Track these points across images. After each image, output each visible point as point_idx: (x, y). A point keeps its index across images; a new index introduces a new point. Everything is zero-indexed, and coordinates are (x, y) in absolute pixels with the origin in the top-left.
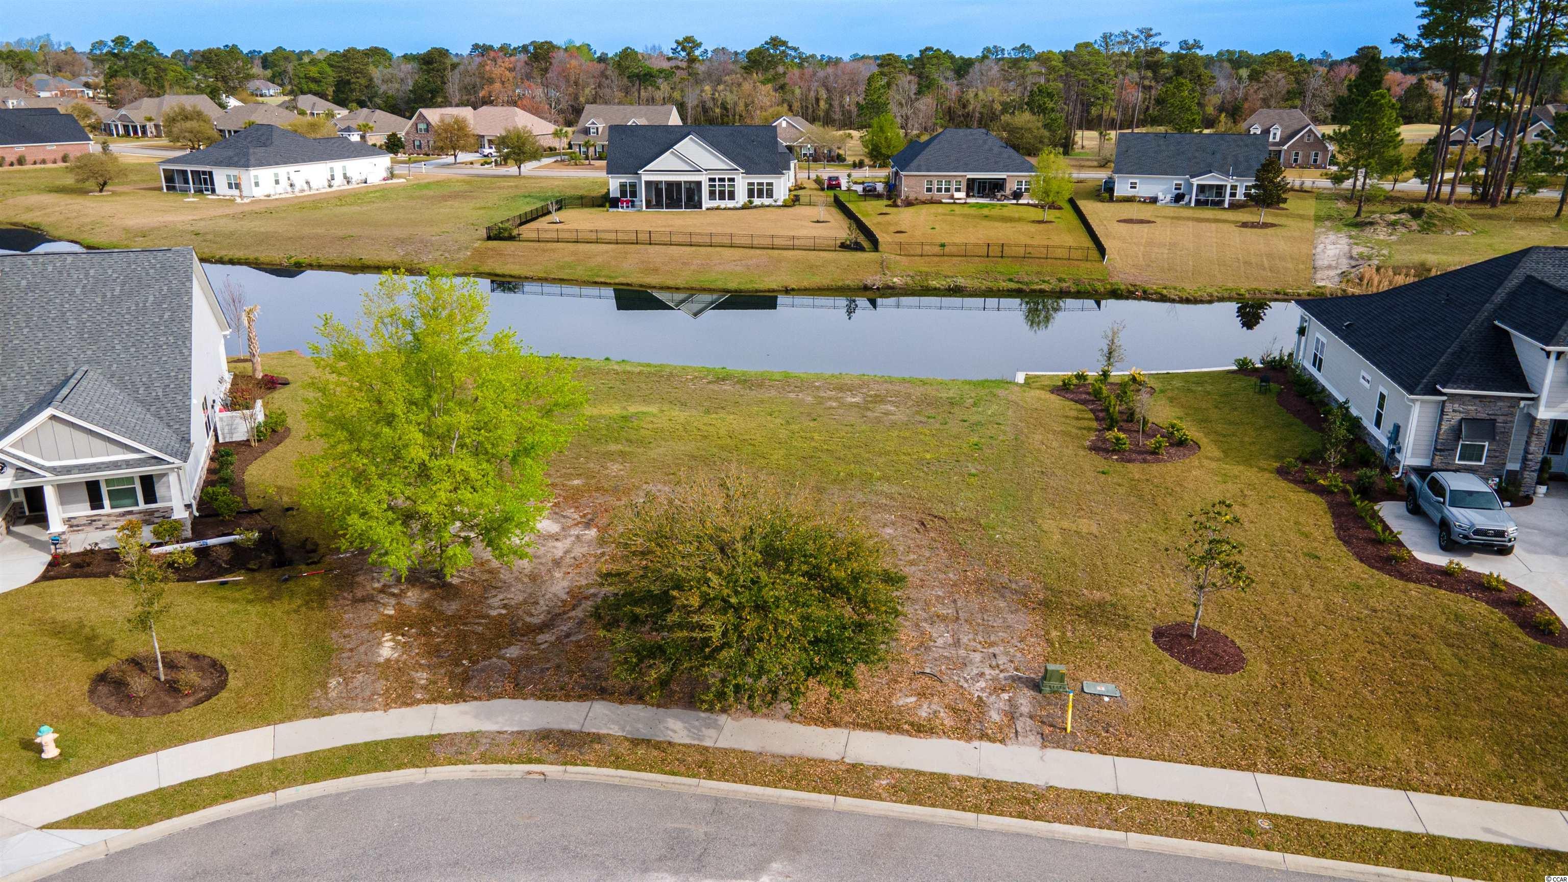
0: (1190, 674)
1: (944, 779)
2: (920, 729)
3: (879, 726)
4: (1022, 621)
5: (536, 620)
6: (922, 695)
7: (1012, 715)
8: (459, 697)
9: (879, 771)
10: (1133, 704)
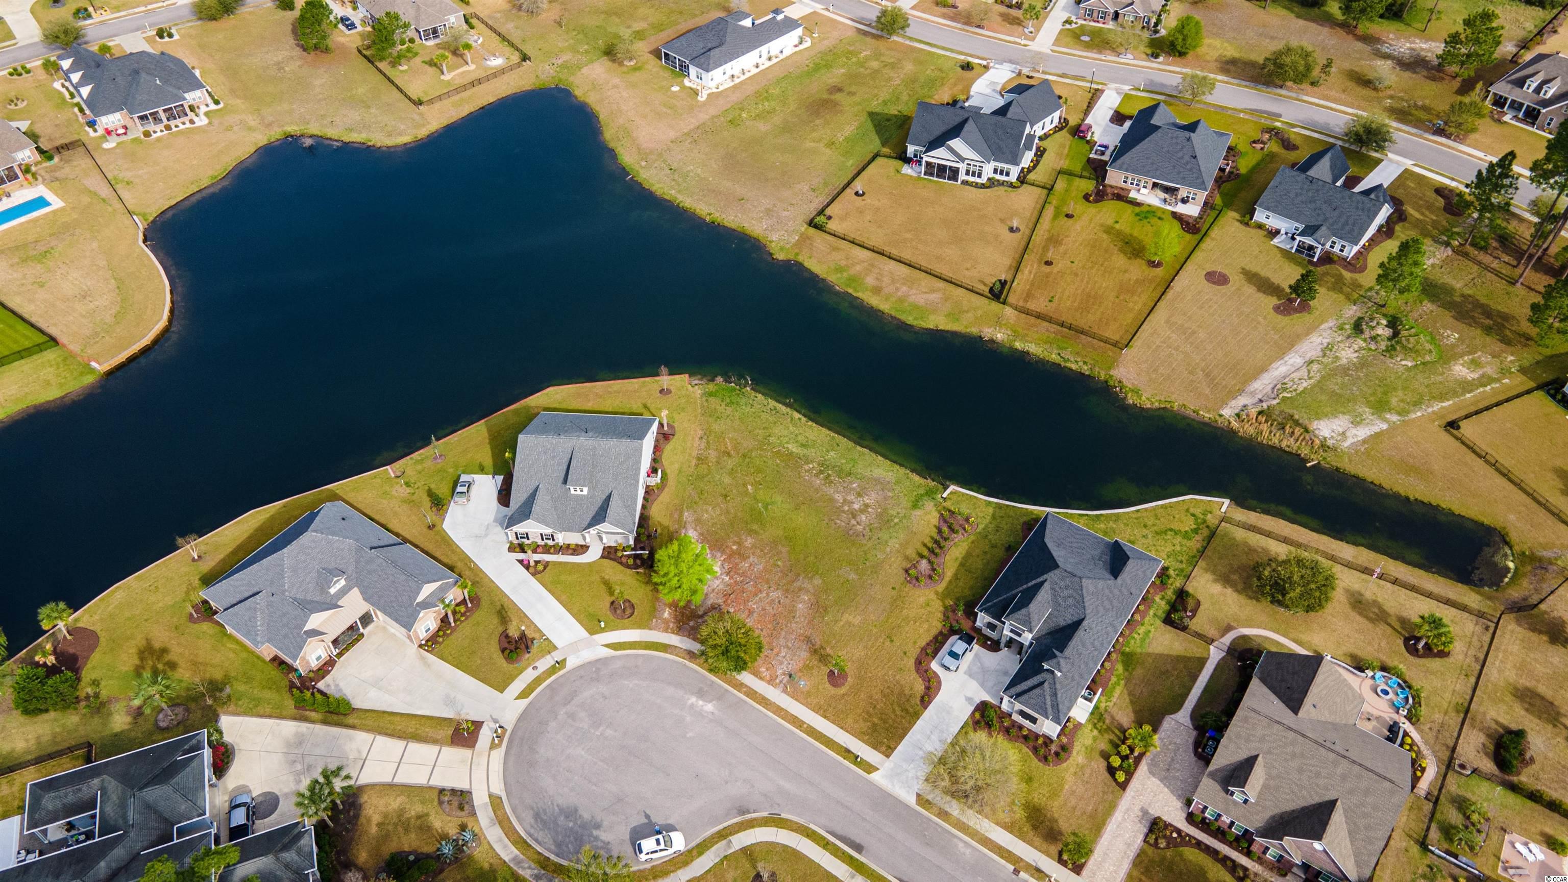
0: (827, 685)
1: (756, 692)
2: (761, 678)
3: (754, 674)
4: (804, 654)
5: (700, 613)
6: (767, 670)
7: (781, 682)
8: (677, 634)
9: (746, 686)
10: (807, 688)
